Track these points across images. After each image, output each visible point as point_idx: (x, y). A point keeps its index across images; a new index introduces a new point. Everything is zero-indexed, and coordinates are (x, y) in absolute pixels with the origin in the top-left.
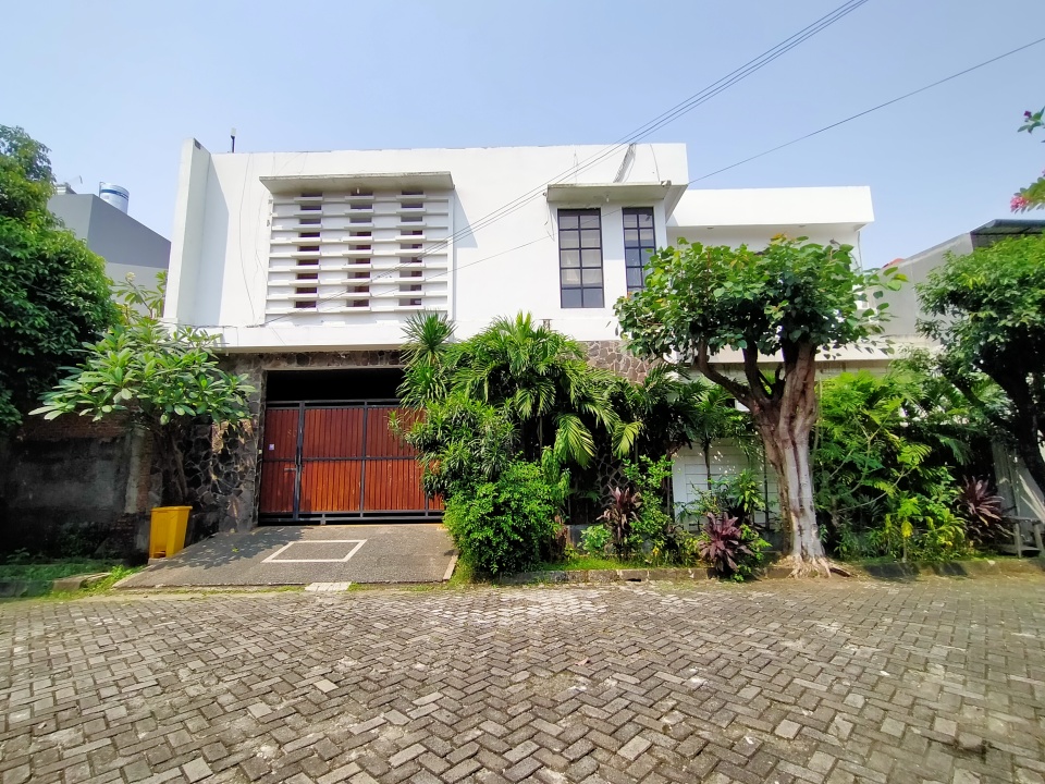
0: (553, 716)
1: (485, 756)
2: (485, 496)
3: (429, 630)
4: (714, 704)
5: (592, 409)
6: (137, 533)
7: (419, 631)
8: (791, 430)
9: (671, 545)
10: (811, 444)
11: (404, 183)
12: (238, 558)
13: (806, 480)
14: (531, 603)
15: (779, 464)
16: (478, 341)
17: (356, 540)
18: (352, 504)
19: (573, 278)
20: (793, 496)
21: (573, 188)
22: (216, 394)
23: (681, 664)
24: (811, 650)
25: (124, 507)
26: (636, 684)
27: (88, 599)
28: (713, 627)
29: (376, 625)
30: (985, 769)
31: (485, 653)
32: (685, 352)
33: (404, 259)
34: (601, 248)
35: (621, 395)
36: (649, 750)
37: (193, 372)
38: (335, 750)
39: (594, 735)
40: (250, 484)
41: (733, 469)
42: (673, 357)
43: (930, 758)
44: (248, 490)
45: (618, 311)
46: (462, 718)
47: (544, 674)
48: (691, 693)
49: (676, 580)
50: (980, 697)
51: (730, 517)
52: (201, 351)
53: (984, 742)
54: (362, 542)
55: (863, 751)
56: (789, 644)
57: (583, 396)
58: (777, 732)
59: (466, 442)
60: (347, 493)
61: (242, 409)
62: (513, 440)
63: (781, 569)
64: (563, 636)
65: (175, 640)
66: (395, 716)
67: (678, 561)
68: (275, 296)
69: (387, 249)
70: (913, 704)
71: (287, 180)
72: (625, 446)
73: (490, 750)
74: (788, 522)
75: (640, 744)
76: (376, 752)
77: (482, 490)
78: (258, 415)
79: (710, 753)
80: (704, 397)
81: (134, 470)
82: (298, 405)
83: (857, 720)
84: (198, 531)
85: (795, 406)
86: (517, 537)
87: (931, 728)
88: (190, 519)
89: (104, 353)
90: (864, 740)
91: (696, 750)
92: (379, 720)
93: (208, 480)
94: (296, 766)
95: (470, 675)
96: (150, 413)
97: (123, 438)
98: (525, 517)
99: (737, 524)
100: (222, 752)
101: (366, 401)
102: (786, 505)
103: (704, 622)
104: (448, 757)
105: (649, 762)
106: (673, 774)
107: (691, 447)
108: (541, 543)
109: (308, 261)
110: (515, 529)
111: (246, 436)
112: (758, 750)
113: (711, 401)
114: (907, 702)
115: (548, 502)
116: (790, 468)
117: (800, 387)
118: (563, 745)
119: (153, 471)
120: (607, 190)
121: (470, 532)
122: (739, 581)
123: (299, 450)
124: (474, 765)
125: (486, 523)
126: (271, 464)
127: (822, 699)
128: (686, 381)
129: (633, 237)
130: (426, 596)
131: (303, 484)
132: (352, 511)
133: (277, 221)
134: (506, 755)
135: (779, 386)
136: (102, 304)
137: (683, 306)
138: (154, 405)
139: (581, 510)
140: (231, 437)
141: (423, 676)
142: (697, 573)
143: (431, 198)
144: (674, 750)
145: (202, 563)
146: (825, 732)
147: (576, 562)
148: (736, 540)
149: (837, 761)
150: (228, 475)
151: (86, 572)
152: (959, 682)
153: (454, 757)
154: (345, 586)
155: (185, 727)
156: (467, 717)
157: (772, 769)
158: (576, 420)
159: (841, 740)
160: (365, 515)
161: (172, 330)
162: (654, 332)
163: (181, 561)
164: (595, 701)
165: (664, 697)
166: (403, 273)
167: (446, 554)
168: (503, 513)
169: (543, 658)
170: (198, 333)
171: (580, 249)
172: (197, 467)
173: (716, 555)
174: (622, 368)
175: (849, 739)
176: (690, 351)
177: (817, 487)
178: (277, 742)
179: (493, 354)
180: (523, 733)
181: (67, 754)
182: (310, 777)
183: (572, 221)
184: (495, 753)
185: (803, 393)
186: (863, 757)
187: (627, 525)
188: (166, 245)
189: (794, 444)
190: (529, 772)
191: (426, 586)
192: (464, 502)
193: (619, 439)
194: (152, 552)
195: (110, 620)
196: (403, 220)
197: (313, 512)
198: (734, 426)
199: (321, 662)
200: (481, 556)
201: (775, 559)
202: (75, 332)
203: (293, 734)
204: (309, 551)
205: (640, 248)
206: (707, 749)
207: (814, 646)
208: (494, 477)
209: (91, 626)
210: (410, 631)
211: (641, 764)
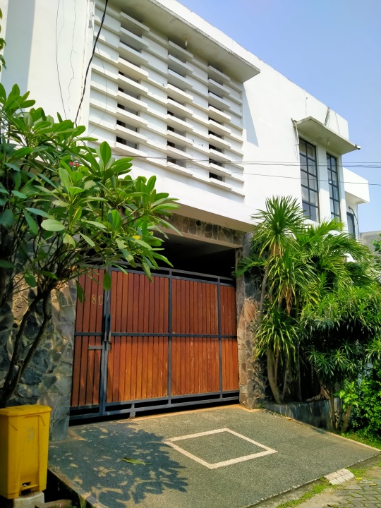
123: (106, 323)
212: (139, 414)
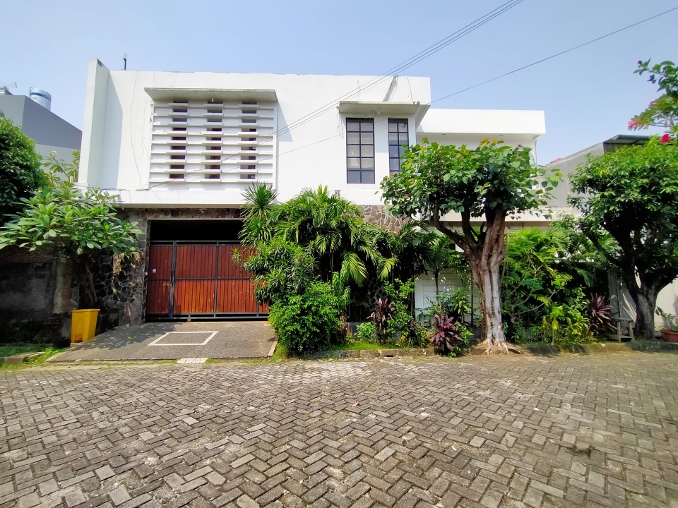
0: (335, 436)
1: (292, 461)
2: (295, 303)
3: (258, 387)
4: (435, 428)
5: (364, 248)
6: (62, 326)
7: (251, 387)
8: (489, 264)
9: (412, 334)
10: (500, 273)
11: (244, 96)
12: (132, 343)
13: (496, 294)
14: (324, 370)
15: (481, 285)
16: (293, 204)
17: (211, 331)
18: (208, 308)
19: (355, 164)
20: (488, 305)
21: (356, 104)
22: (116, 235)
23: (416, 405)
24: (494, 396)
25: (52, 309)
26: (387, 417)
27: (28, 369)
28: (436, 383)
29: (224, 383)
30: (589, 461)
31: (294, 400)
32: (425, 213)
33: (243, 148)
34: (373, 145)
35: (384, 241)
36: (394, 455)
37: (99, 220)
38: (196, 459)
39: (360, 447)
40: (139, 295)
41: (452, 288)
42: (418, 217)
43: (559, 456)
44: (138, 299)
45: (383, 186)
46: (278, 438)
47: (330, 412)
48: (421, 422)
49: (415, 356)
50: (590, 421)
51: (449, 317)
52: (105, 205)
53: (590, 447)
54: (215, 333)
55: (521, 453)
56: (481, 393)
57: (360, 241)
58: (471, 443)
59: (283, 269)
60: (205, 301)
61: (133, 245)
62: (314, 268)
63: (479, 349)
64: (343, 389)
65: (90, 394)
66: (235, 438)
67: (416, 344)
68: (156, 170)
69: (232, 140)
70: (552, 426)
71: (163, 91)
72: (385, 272)
73: (295, 457)
74: (484, 320)
75: (388, 451)
76: (223, 459)
77: (293, 300)
78: (145, 250)
79: (430, 456)
80: (436, 242)
81: (60, 285)
82: (172, 243)
83: (518, 436)
84: (105, 325)
85: (491, 249)
86: (315, 329)
87: (561, 440)
88: (99, 318)
89: (36, 206)
90: (521, 447)
91: (422, 454)
92: (225, 440)
93: (111, 292)
94: (171, 468)
95: (284, 413)
96: (70, 246)
97: (51, 264)
98: (321, 316)
99: (453, 322)
100: (122, 463)
101: (218, 242)
102: (483, 310)
103: (430, 381)
104: (268, 462)
105: (393, 462)
106: (407, 469)
107: (427, 274)
108: (331, 333)
109: (178, 147)
110: (314, 324)
111: (137, 263)
112: (459, 454)
113: (441, 245)
114: (548, 425)
115: (336, 307)
116: (487, 287)
117: (495, 237)
118: (341, 453)
119: (73, 285)
120: (379, 106)
121: (285, 326)
122: (453, 357)
123: (173, 273)
124: (285, 466)
125: (296, 320)
126: (153, 282)
127: (499, 424)
128: (426, 233)
129: (394, 138)
130: (257, 366)
131: (176, 295)
132: (208, 313)
133: (157, 119)
134: (305, 460)
135: (482, 236)
136: (34, 172)
137: (424, 183)
138: (72, 242)
139: (357, 313)
140: (126, 263)
141: (253, 414)
142: (427, 352)
143: (262, 107)
144: (409, 455)
145: (107, 346)
146: (499, 443)
147: (353, 345)
148: (452, 331)
149: (505, 458)
150: (124, 289)
151: (27, 351)
152: (578, 413)
153: (272, 462)
154: (204, 360)
155: (97, 447)
156: (282, 437)
157: (467, 464)
158: (354, 255)
159: (508, 447)
160: (217, 316)
161: (84, 191)
162: (406, 200)
163: (93, 344)
164: (362, 427)
165: (404, 424)
166: (243, 157)
167: (269, 341)
168: (306, 314)
169: (331, 402)
170: (102, 194)
171: (360, 145)
172: (103, 283)
173: (440, 341)
174: (385, 223)
175: (513, 446)
176: (428, 213)
177: (503, 299)
178: (158, 455)
179: (302, 212)
180: (316, 447)
181: (16, 465)
182: (180, 475)
183: (355, 126)
184: (299, 459)
185: (497, 240)
186: (520, 456)
187: (385, 322)
188: (79, 133)
189: (490, 272)
190: (319, 469)
191: (256, 360)
192: (282, 307)
193: (382, 268)
194: (73, 339)
195: (45, 382)
196: (243, 122)
197: (182, 314)
198: (454, 261)
199: (187, 406)
200: (292, 341)
201: (476, 343)
202: (14, 190)
203: (169, 450)
204: (179, 339)
205: (399, 145)
206: (429, 454)
207: (496, 394)
208: (301, 291)
209: (31, 386)
210: (246, 387)
211: (388, 463)
212: (193, 320)
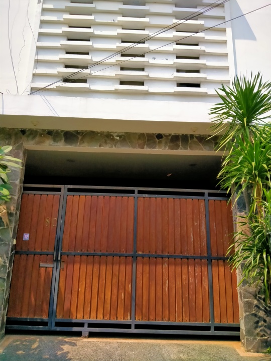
18: (120, 312)
82: (59, 190)
123: (59, 243)
126: (24, 257)
132: (121, 320)
160: (137, 327)
197: (74, 320)
212: (92, 335)
